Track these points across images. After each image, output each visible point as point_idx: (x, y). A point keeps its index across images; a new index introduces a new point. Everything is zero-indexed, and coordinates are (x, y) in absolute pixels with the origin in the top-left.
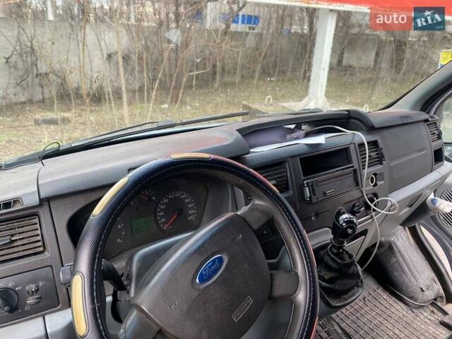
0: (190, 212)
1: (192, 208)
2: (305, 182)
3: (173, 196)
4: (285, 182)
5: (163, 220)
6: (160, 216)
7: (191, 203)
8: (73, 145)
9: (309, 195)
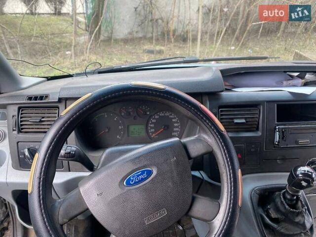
0: (175, 129)
1: (177, 127)
2: (277, 127)
3: (163, 115)
4: (257, 123)
5: (153, 130)
6: (150, 127)
7: (177, 123)
8: (123, 67)
9: (278, 139)
